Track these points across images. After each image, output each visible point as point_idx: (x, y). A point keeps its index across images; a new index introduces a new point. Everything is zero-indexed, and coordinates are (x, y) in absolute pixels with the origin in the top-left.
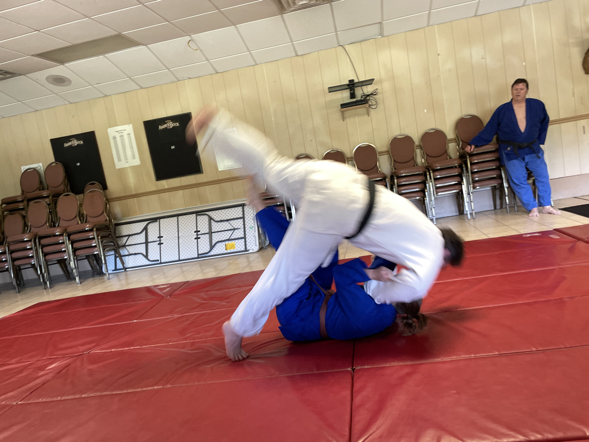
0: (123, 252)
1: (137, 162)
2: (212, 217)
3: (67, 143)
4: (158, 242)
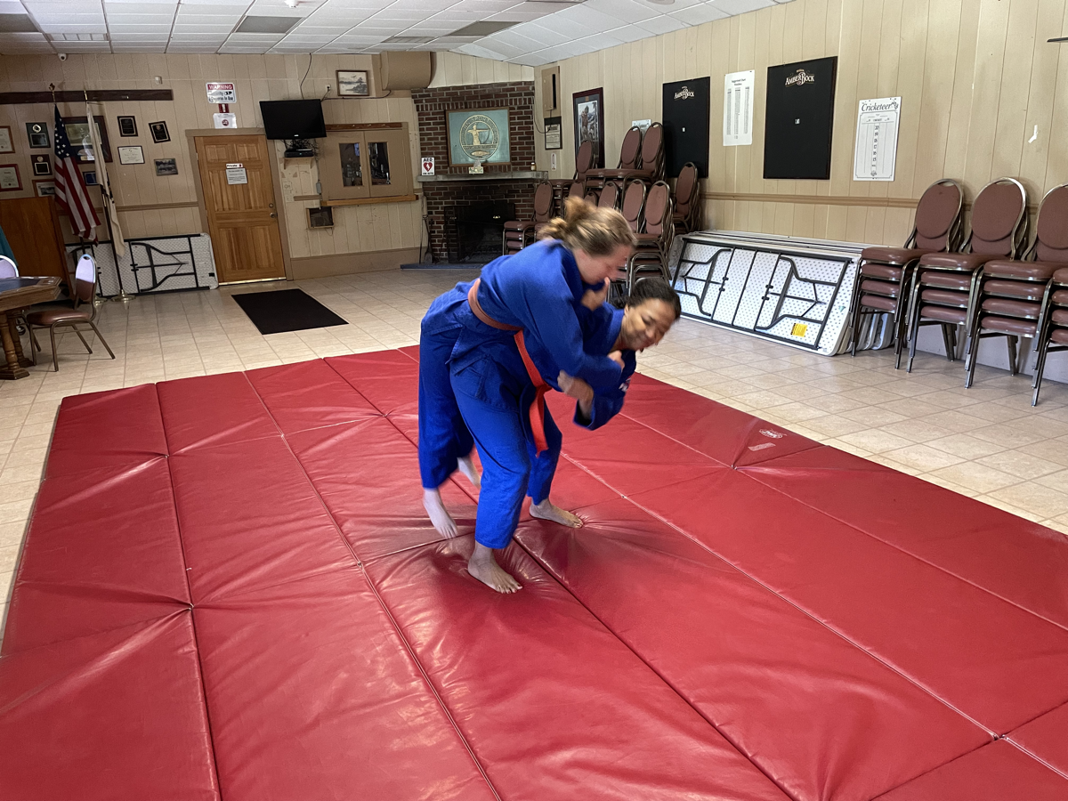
0: (681, 286)
1: (748, 139)
2: (798, 269)
3: (678, 93)
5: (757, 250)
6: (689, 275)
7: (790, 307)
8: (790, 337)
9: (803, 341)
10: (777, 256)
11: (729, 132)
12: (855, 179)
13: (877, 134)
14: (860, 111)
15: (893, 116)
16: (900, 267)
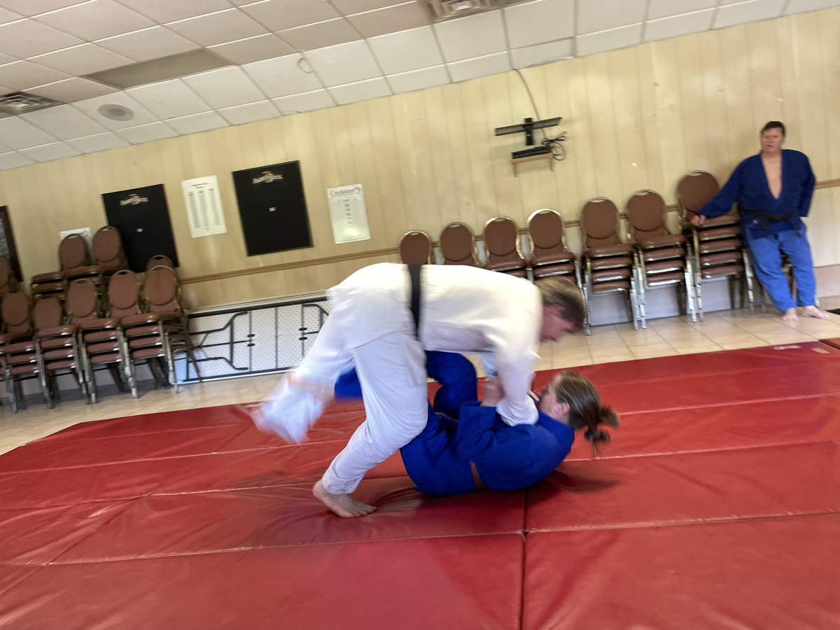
0: (199, 355)
1: (221, 229)
2: (325, 309)
3: (125, 199)
4: (248, 343)
5: (277, 306)
6: (205, 344)
10: (300, 306)
12: (337, 242)
13: (348, 210)
14: (330, 197)
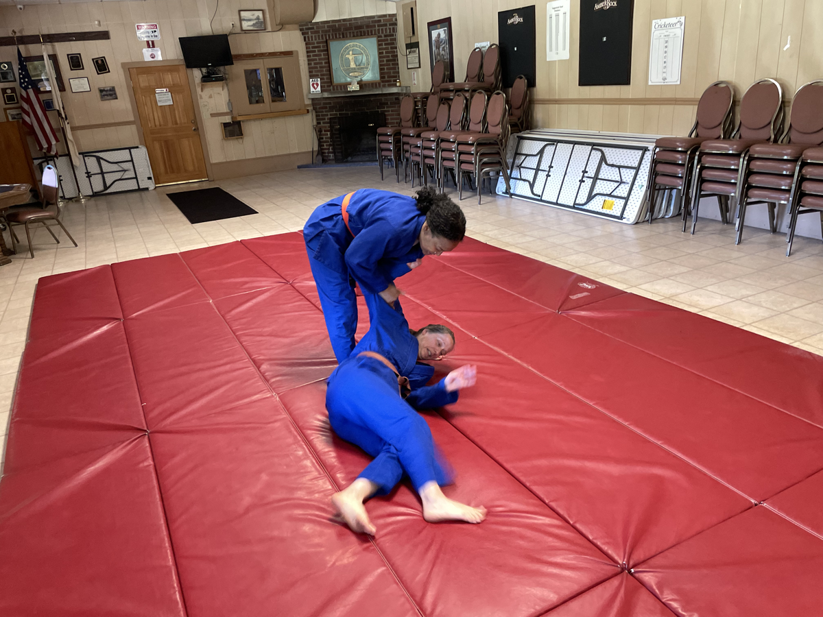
2: (606, 157)
3: (510, 19)
5: (575, 143)
6: (523, 165)
7: (601, 187)
8: (601, 211)
9: (611, 213)
10: (590, 147)
11: (551, 50)
12: (650, 83)
13: (666, 47)
14: (653, 29)
15: (679, 32)
16: (685, 152)
